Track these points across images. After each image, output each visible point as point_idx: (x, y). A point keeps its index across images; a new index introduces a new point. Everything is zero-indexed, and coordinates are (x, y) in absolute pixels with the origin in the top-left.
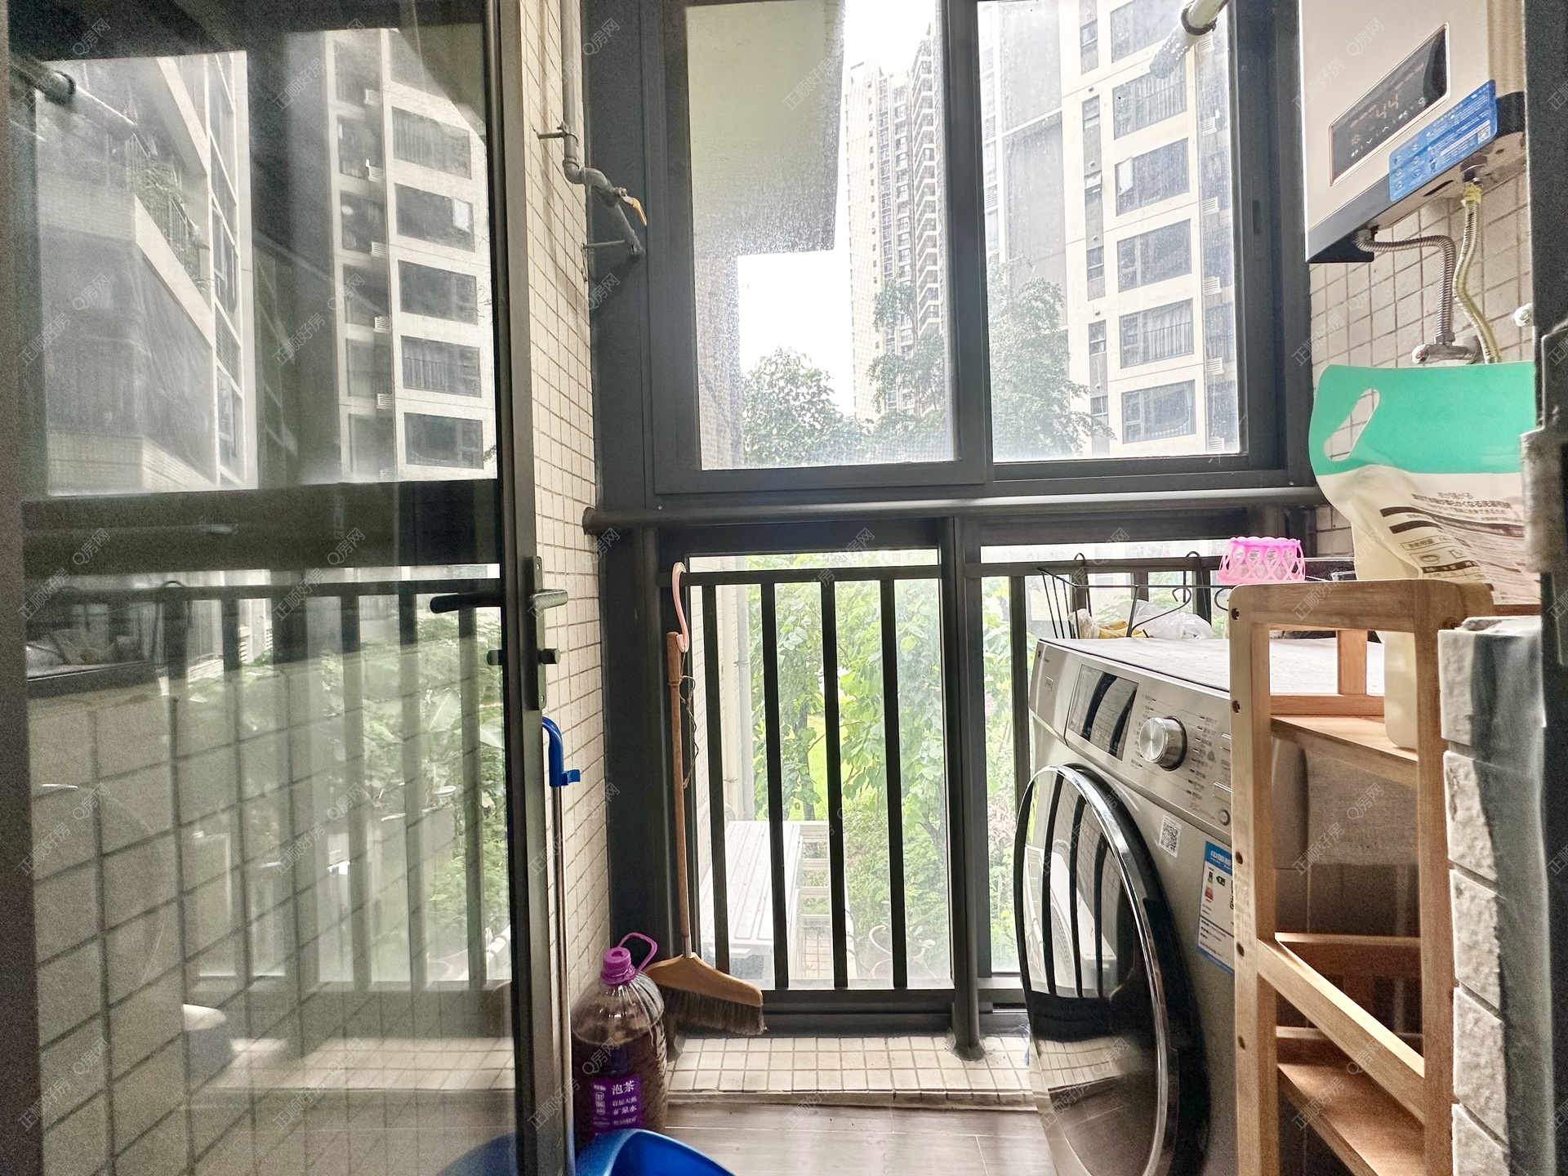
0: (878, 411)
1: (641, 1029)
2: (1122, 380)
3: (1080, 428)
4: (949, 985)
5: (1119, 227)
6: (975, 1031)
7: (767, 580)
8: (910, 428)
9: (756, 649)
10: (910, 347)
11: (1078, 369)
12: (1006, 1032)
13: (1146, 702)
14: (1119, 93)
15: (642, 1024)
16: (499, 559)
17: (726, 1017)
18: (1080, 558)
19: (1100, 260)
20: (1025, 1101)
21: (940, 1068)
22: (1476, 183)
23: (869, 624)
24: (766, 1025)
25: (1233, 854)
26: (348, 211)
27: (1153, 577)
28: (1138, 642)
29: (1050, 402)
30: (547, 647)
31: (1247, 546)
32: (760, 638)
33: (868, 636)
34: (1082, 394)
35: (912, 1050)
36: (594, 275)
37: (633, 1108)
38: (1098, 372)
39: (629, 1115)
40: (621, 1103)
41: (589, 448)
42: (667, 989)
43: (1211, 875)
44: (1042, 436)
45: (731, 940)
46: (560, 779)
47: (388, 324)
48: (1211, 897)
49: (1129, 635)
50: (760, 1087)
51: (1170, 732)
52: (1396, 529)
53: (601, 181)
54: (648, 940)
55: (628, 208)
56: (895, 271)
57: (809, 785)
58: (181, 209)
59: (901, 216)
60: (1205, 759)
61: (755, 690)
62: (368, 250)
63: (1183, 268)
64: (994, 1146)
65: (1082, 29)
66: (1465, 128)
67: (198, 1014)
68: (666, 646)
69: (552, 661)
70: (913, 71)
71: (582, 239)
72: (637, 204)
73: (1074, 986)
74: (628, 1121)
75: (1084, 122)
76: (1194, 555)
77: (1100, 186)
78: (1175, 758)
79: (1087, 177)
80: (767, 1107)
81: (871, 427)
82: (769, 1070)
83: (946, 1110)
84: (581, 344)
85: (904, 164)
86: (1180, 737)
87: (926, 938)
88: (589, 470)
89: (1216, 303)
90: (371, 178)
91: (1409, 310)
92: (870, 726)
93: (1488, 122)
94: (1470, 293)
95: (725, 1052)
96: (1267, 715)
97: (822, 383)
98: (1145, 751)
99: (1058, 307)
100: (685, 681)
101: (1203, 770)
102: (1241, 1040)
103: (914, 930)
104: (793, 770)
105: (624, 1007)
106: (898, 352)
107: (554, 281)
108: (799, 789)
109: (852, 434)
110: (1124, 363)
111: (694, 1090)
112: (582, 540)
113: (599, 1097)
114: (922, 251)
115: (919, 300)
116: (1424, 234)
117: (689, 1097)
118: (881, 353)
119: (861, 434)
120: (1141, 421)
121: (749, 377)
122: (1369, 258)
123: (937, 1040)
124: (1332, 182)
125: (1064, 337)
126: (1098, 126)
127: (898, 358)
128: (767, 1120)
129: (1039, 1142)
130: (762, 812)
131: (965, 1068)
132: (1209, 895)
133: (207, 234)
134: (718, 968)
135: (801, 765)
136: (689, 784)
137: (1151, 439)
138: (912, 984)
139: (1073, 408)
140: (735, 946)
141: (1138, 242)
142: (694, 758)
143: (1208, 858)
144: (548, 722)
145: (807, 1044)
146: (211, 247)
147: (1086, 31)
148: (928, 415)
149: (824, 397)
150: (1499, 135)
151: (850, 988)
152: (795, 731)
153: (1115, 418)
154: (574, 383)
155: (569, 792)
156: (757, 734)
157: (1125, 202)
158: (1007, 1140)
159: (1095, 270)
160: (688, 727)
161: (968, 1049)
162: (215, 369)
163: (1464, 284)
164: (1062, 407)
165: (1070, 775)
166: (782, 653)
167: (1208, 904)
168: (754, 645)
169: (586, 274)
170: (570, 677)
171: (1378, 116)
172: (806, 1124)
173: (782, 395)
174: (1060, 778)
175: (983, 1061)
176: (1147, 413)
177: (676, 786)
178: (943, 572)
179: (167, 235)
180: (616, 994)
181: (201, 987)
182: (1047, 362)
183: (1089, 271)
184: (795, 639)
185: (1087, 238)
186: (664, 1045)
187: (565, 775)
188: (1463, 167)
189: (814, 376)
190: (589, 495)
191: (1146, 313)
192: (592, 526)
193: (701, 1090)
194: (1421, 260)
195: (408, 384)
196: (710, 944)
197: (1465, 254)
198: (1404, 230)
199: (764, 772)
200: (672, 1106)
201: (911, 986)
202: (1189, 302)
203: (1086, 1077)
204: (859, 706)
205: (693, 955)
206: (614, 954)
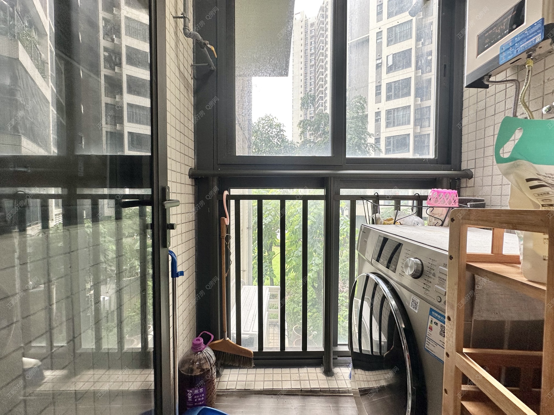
0: (301, 139)
1: (206, 369)
2: (386, 133)
3: (371, 149)
4: (322, 349)
5: (387, 78)
6: (331, 365)
7: (260, 199)
8: (312, 146)
9: (255, 223)
10: (313, 117)
11: (371, 128)
12: (342, 366)
13: (406, 251)
14: (390, 30)
15: (207, 366)
16: (151, 186)
17: (239, 361)
18: (376, 194)
19: (380, 90)
20: (349, 392)
21: (318, 380)
22: (531, 59)
23: (295, 215)
24: (254, 364)
25: (446, 316)
26: (106, 54)
27: (402, 202)
28: (398, 226)
29: (361, 139)
30: (171, 223)
31: (438, 192)
32: (256, 219)
33: (295, 220)
34: (372, 137)
35: (308, 373)
36: (195, 77)
37: (202, 398)
38: (378, 128)
39: (201, 401)
40: (198, 397)
41: (192, 145)
42: (217, 351)
43: (432, 321)
44: (357, 151)
45: (242, 332)
46: (175, 274)
47: (122, 98)
48: (431, 329)
49: (394, 224)
50: (252, 388)
51: (417, 264)
52: (532, 188)
53: (199, 37)
54: (210, 334)
55: (209, 50)
56: (308, 90)
57: (272, 272)
58: (37, 47)
59: (311, 70)
60: (431, 276)
61: (254, 237)
62: (114, 70)
63: (408, 94)
64: (337, 409)
65: (377, 6)
66: (531, 36)
67: (29, 362)
68: (220, 223)
69: (173, 228)
70: (318, 17)
71: (191, 62)
72: (213, 49)
73: (370, 350)
74: (201, 403)
75: (377, 40)
76: (417, 195)
77: (381, 63)
78: (418, 274)
79: (377, 60)
80: (254, 395)
81: (298, 145)
82: (255, 381)
83: (320, 396)
84: (189, 103)
85: (313, 51)
86: (421, 266)
87: (314, 331)
88: (192, 153)
89: (419, 107)
90: (115, 42)
91: (501, 107)
92: (295, 251)
93: (540, 34)
94: (525, 101)
95: (239, 374)
96: (464, 262)
97: (282, 128)
98: (406, 271)
99: (365, 105)
100: (227, 236)
101: (430, 280)
102: (445, 390)
103: (310, 328)
104: (267, 266)
105: (200, 360)
106: (308, 118)
107: (179, 77)
108: (268, 273)
109: (292, 147)
110: (387, 127)
111: (226, 389)
112: (189, 181)
113: (189, 394)
114: (318, 83)
115: (316, 100)
116: (508, 79)
117: (224, 392)
118: (302, 119)
119: (295, 147)
120: (391, 147)
121: (255, 124)
122: (487, 87)
123: (317, 369)
124: (477, 57)
125: (367, 116)
126: (382, 41)
127: (308, 120)
128: (253, 400)
129: (354, 407)
130: (255, 280)
131: (327, 380)
132: (431, 328)
133: (48, 59)
134: (237, 343)
135: (269, 264)
136: (228, 275)
137: (394, 153)
138: (309, 349)
139: (368, 142)
140: (244, 334)
141: (393, 84)
142: (230, 265)
143: (431, 314)
144: (171, 252)
145: (269, 371)
146: (49, 63)
147: (378, 7)
148: (318, 141)
149: (282, 133)
150: (544, 39)
151: (286, 351)
152: (268, 252)
153: (383, 145)
154: (186, 119)
155: (179, 280)
156: (254, 253)
157: (390, 69)
158: (341, 407)
159: (378, 93)
160: (228, 253)
161: (328, 372)
162: (51, 110)
163: (524, 97)
164: (365, 141)
165: (372, 276)
166: (264, 225)
167: (430, 332)
168: (254, 222)
169: (192, 76)
170: (182, 233)
171: (496, 31)
172: (269, 402)
173: (267, 131)
174: (368, 277)
175: (333, 377)
176: (394, 144)
177: (223, 276)
178: (326, 198)
179: (31, 57)
180: (197, 355)
181: (32, 351)
182: (360, 124)
183: (376, 93)
184: (268, 220)
185: (376, 81)
186: (215, 374)
187: (178, 273)
188: (527, 53)
189: (279, 125)
190: (192, 163)
191: (394, 109)
192: (192, 175)
193: (229, 389)
194: (506, 89)
195: (129, 121)
196: (234, 333)
197: (525, 86)
198: (500, 77)
199: (256, 266)
200: (218, 395)
201: (308, 350)
202: (409, 107)
203: (374, 385)
204: (291, 244)
205: (228, 339)
206: (197, 340)
